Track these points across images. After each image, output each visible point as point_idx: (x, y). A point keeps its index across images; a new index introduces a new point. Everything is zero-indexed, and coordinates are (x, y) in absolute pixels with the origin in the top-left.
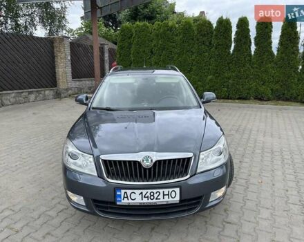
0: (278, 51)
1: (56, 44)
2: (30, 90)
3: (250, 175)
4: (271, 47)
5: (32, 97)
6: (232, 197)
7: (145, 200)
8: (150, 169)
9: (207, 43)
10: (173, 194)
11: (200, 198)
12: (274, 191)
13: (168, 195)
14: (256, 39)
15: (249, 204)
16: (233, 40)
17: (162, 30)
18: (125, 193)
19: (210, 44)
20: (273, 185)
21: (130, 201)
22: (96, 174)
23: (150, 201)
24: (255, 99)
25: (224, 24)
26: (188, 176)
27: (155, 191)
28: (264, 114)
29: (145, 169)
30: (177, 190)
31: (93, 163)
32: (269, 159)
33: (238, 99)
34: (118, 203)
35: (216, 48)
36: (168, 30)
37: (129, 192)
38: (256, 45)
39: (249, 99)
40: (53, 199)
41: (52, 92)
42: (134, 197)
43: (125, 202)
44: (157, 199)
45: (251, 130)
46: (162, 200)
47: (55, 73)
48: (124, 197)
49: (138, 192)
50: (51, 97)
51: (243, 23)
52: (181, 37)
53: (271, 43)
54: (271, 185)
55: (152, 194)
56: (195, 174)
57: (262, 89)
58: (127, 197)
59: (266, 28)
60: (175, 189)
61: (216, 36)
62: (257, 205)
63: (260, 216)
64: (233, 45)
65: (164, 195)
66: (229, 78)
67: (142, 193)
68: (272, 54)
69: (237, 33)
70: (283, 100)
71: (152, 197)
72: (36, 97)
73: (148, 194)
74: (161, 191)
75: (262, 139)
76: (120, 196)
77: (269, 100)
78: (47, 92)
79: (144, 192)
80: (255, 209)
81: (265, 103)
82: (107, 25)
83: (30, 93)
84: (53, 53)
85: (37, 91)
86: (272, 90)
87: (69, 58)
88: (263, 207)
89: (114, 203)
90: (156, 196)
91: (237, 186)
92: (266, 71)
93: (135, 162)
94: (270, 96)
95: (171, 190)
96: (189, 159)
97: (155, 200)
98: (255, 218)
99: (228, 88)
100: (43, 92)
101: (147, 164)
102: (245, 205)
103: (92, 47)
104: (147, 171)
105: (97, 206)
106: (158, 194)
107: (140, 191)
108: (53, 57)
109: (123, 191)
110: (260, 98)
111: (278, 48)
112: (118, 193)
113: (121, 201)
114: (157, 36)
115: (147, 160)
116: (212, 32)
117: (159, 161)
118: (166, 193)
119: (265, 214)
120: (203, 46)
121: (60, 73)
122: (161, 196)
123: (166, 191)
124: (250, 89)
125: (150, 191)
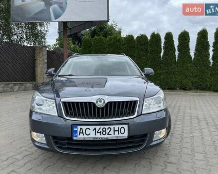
0: (195, 55)
1: (37, 51)
2: (15, 83)
3: (183, 132)
4: (190, 53)
5: (16, 88)
6: (171, 146)
7: (98, 135)
8: (102, 109)
9: (145, 50)
10: (122, 131)
11: (145, 135)
12: (204, 142)
13: (118, 131)
14: (178, 46)
15: (185, 150)
16: (162, 47)
17: (112, 41)
18: (81, 129)
19: (147, 50)
20: (203, 138)
21: (85, 136)
22: (56, 115)
23: (102, 136)
24: (180, 89)
25: (156, 37)
26: (135, 115)
27: (107, 127)
28: (188, 98)
29: (98, 109)
30: (126, 127)
31: (55, 109)
32: (197, 122)
33: (168, 89)
34: (75, 138)
35: (151, 53)
36: (117, 41)
37: (84, 128)
38: (179, 51)
39: (176, 89)
40: (21, 148)
41: (32, 84)
42: (89, 132)
43: (81, 137)
44: (108, 134)
45: (180, 107)
46: (113, 135)
47: (35, 71)
48: (80, 133)
49: (92, 128)
50: (31, 88)
51: (169, 36)
52: (126, 45)
53: (189, 49)
54: (201, 138)
55: (104, 130)
56: (141, 115)
57: (185, 81)
58: (83, 133)
59: (186, 39)
60: (124, 126)
61: (150, 45)
62: (192, 151)
63: (195, 158)
64: (163, 51)
65: (114, 131)
66: (161, 74)
67: (95, 129)
68: (190, 57)
69: (165, 43)
70: (201, 90)
71: (104, 133)
72: (19, 88)
73: (101, 130)
74: (112, 127)
75: (189, 111)
76: (76, 131)
77: (190, 89)
78: (28, 85)
79: (97, 128)
80: (191, 153)
81: (188, 91)
82: (74, 43)
83: (15, 85)
84: (35, 57)
85: (20, 84)
86: (192, 82)
87: (46, 61)
88: (197, 152)
89: (71, 139)
90: (107, 131)
91: (174, 139)
92: (187, 69)
93: (90, 103)
94: (191, 86)
95: (120, 126)
96: (135, 102)
97: (106, 136)
98: (192, 159)
99: (160, 81)
100: (25, 85)
101: (100, 105)
102: (182, 151)
103: (63, 54)
104: (101, 110)
105: (56, 143)
106: (109, 129)
107: (94, 127)
108: (35, 60)
109: (79, 127)
110: (184, 88)
111: (195, 53)
112: (75, 129)
113: (77, 136)
114: (109, 45)
115: (100, 101)
116: (147, 43)
117: (111, 103)
118: (117, 129)
119: (199, 156)
120: (142, 52)
121: (39, 72)
122: (112, 132)
123: (116, 127)
124: (176, 82)
125: (102, 127)
